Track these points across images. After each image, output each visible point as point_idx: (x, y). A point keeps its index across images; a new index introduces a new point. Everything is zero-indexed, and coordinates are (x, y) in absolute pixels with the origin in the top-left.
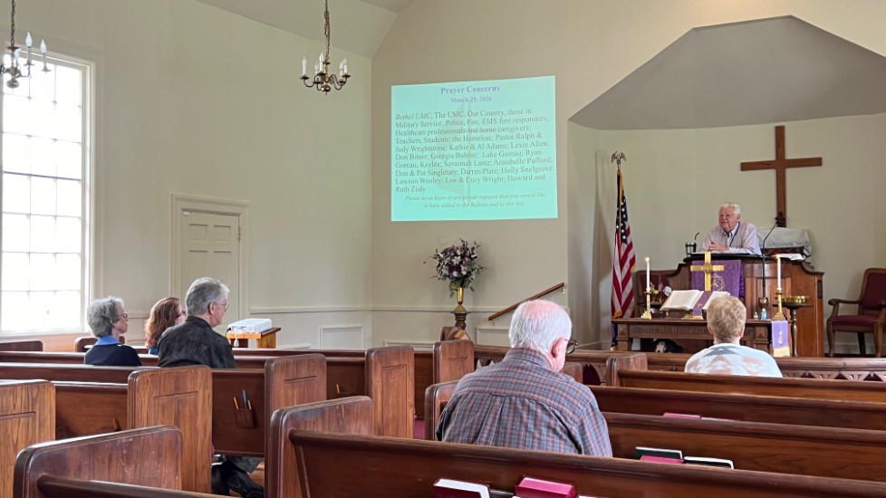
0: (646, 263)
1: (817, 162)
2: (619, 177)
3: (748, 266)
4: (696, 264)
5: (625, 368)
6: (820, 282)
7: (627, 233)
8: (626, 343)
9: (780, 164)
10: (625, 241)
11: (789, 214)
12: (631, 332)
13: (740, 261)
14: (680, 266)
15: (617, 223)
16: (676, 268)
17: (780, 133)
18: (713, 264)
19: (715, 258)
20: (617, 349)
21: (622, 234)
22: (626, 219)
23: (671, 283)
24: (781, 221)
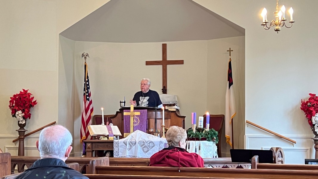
0: (102, 111)
1: (181, 62)
2: (85, 66)
3: (151, 112)
4: (126, 112)
5: (99, 165)
6: (184, 121)
7: (89, 95)
8: (91, 153)
9: (165, 63)
10: (88, 100)
11: (168, 88)
12: (93, 147)
13: (146, 110)
14: (117, 112)
15: (84, 90)
16: (115, 114)
17: (164, 47)
18: (134, 111)
19: (135, 108)
20: (86, 156)
21: (87, 96)
22: (89, 88)
23: (113, 121)
24: (165, 91)
